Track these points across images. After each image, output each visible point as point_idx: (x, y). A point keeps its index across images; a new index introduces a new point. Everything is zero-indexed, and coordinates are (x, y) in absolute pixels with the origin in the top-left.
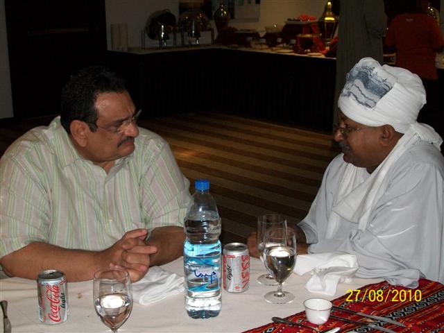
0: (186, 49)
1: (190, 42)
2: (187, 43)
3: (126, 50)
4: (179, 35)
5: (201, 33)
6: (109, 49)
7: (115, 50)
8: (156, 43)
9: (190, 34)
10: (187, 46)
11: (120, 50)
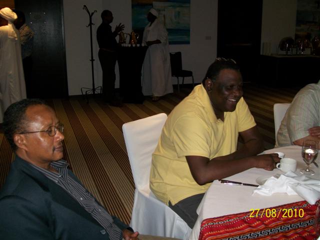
0: (298, 56)
1: (300, 53)
2: (298, 53)
3: (270, 55)
4: (295, 49)
5: (306, 49)
6: (261, 54)
7: (264, 54)
8: (284, 52)
9: (300, 49)
10: (299, 55)
11: (267, 55)
